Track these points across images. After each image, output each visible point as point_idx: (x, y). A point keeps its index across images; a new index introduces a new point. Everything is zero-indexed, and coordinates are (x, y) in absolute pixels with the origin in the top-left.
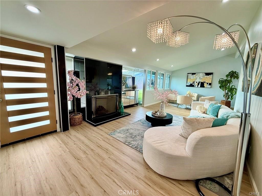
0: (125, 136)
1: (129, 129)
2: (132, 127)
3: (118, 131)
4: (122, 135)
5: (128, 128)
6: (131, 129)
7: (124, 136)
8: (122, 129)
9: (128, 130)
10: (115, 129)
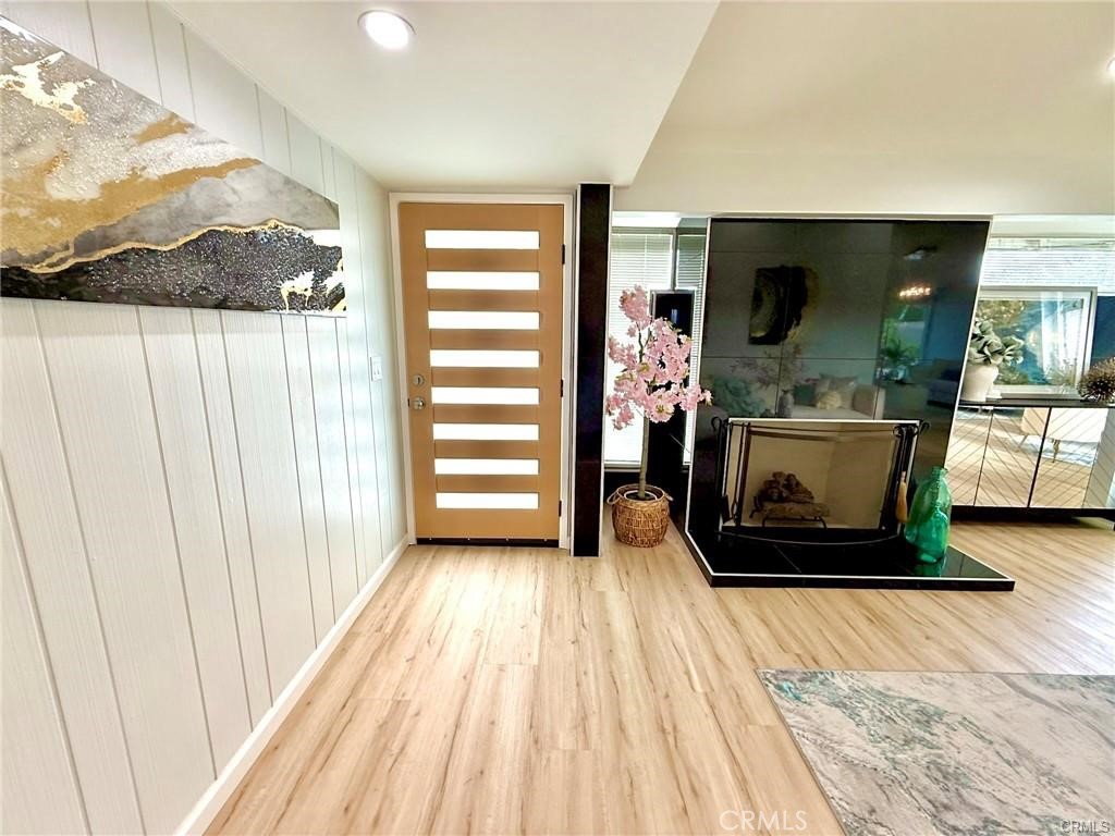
0: (883, 764)
1: (940, 714)
2: (983, 714)
3: (841, 683)
4: (854, 741)
5: (934, 697)
6: (965, 722)
7: (874, 756)
8: (877, 681)
9: (927, 718)
10: (824, 656)
